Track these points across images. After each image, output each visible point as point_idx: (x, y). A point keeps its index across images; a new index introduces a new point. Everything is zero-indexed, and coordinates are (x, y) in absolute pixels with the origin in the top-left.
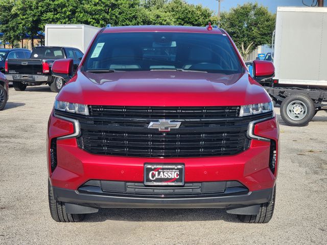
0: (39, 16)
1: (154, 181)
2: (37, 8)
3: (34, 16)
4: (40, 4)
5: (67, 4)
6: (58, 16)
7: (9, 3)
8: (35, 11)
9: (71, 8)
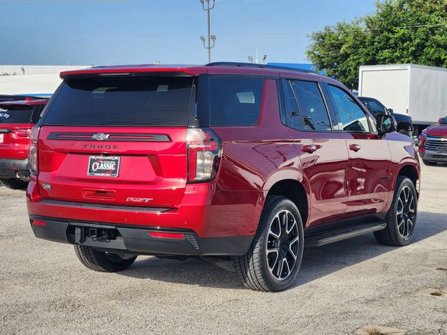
0: (373, 54)
2: (372, 44)
3: (368, 55)
4: (376, 39)
5: (413, 37)
6: (397, 54)
7: (338, 40)
8: (370, 48)
9: (418, 41)
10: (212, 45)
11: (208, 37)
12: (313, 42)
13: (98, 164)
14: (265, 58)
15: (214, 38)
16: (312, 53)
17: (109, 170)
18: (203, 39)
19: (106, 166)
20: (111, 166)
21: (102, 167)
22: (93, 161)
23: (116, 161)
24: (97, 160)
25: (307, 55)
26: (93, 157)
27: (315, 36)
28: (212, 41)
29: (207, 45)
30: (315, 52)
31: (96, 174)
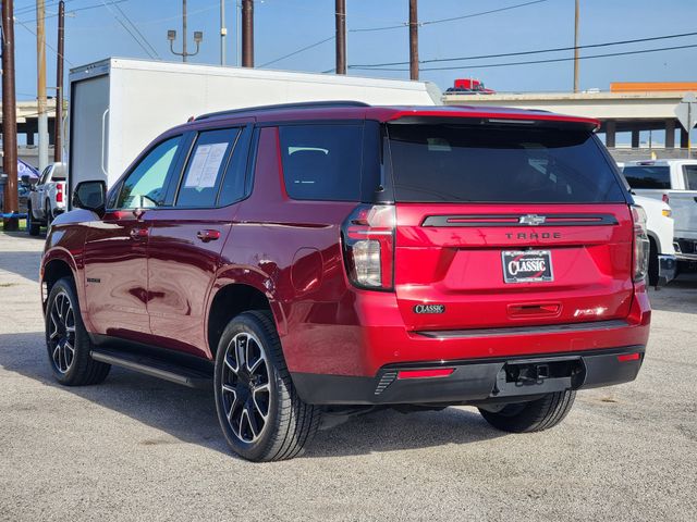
13: (517, 264)
17: (537, 272)
19: (531, 266)
20: (538, 266)
21: (525, 268)
22: (508, 259)
23: (546, 257)
24: (516, 258)
26: (508, 253)
31: (519, 280)
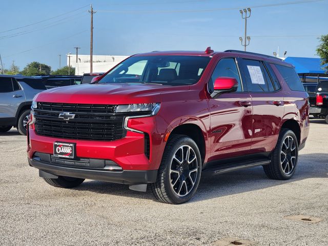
1: (59, 154)
10: (247, 44)
11: (244, 38)
12: (322, 43)
14: (285, 54)
15: (249, 38)
16: (321, 50)
18: (241, 39)
25: (317, 52)
27: (324, 38)
28: (247, 41)
29: (244, 44)
30: (323, 50)
